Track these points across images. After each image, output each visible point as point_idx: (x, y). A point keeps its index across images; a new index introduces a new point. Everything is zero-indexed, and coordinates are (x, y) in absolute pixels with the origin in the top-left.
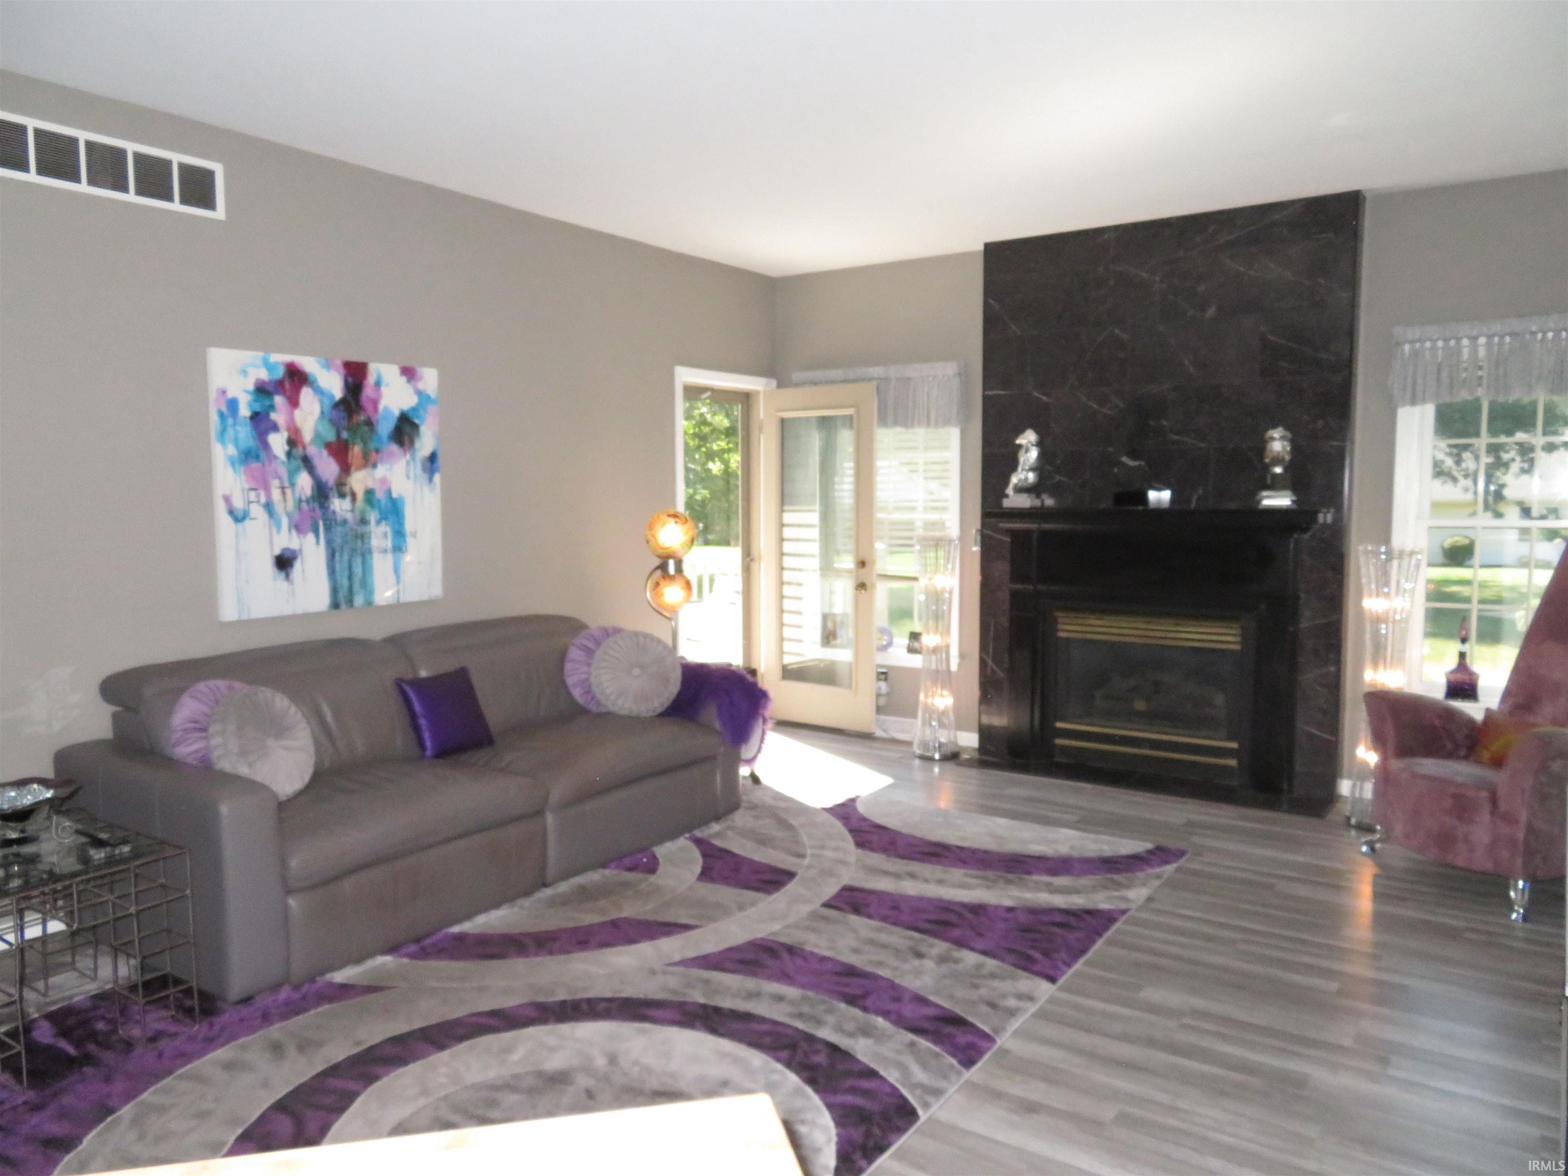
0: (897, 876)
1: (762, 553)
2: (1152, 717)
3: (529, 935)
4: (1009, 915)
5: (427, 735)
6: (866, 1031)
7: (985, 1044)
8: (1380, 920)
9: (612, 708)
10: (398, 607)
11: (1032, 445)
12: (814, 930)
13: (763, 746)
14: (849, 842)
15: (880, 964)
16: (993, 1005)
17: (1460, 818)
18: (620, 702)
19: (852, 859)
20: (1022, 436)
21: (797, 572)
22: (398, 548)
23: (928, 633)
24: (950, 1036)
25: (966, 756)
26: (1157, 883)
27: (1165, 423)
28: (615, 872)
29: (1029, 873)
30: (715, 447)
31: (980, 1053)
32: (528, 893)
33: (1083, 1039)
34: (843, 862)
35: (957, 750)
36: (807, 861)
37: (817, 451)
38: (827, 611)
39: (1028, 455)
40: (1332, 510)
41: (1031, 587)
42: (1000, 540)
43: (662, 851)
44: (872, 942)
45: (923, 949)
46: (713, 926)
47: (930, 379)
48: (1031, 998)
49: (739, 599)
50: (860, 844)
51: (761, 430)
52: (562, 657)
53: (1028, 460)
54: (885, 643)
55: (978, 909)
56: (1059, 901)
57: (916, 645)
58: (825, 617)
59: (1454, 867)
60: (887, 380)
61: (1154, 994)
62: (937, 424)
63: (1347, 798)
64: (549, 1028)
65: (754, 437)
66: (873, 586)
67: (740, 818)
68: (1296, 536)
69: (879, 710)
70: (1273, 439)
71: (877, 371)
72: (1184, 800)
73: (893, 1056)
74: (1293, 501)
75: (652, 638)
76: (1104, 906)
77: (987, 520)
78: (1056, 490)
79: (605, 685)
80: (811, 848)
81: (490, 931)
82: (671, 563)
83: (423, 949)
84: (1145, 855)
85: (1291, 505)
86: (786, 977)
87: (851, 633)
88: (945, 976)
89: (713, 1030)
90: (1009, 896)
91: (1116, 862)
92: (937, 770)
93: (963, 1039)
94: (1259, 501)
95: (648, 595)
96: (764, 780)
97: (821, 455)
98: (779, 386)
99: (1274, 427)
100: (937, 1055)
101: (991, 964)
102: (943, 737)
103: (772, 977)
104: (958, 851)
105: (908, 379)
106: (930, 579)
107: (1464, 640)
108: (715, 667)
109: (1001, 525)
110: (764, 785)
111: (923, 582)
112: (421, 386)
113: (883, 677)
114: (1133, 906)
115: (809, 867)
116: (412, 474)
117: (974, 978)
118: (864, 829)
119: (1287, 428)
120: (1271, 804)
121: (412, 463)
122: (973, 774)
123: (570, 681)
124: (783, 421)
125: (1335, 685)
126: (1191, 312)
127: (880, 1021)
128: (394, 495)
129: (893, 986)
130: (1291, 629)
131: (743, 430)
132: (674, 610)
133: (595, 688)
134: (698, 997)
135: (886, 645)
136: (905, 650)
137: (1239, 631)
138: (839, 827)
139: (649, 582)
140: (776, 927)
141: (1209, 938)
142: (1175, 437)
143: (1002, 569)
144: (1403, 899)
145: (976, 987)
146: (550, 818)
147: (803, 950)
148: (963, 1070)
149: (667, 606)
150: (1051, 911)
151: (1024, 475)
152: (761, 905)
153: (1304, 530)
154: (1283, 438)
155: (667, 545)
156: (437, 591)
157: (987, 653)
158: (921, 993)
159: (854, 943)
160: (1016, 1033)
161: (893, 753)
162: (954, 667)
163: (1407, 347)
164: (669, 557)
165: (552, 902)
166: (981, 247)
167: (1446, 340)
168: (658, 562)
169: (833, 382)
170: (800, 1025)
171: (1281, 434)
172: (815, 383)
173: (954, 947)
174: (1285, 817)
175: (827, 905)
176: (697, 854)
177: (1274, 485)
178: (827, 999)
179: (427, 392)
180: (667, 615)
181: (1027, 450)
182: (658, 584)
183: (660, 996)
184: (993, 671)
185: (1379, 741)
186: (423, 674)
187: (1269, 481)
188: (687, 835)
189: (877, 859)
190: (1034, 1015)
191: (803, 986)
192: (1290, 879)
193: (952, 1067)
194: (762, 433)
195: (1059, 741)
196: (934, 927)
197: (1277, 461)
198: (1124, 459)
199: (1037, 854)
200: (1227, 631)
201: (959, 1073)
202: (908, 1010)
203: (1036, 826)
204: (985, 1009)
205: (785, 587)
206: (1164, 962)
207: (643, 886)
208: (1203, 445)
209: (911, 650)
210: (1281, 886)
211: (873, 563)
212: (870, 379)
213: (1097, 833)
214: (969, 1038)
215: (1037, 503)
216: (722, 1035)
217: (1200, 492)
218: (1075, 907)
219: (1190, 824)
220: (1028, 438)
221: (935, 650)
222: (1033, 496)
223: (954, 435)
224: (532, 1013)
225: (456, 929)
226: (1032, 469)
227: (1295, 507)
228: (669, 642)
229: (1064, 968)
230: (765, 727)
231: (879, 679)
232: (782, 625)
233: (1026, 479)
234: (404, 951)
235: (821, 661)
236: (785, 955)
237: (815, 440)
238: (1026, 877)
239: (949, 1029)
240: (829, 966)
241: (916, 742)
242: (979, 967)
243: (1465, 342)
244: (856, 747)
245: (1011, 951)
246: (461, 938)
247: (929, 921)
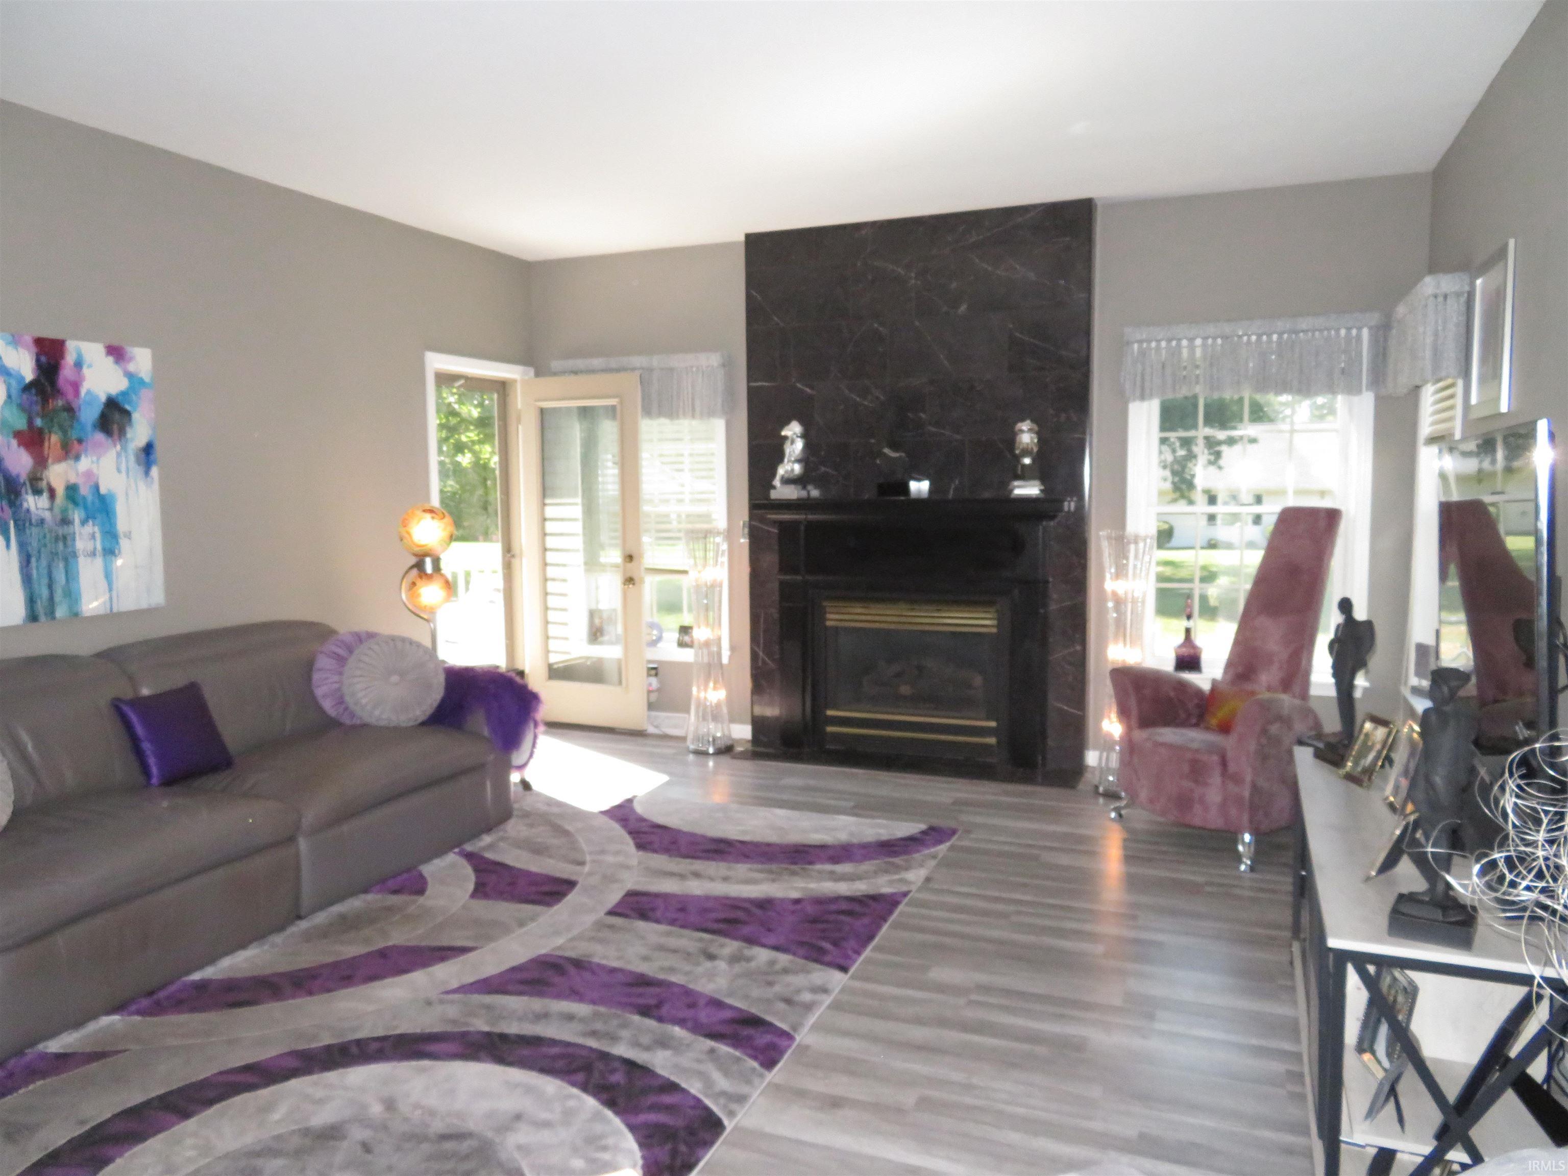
0: (682, 877)
1: (524, 548)
2: (918, 701)
3: (282, 975)
4: (799, 907)
5: (152, 761)
6: (663, 1043)
7: (783, 1042)
8: (1132, 882)
9: (367, 719)
10: (111, 617)
11: (797, 437)
12: (601, 941)
13: (535, 750)
14: (629, 844)
15: (672, 970)
16: (788, 1001)
17: (1196, 781)
18: (377, 713)
19: (634, 862)
20: (787, 428)
21: (561, 568)
22: (110, 552)
23: (699, 627)
24: (750, 1038)
25: (739, 749)
26: (933, 863)
27: (923, 415)
28: (379, 897)
29: (811, 863)
30: (464, 438)
31: (781, 1053)
32: (281, 928)
33: (880, 1027)
34: (628, 867)
35: (729, 743)
36: (587, 869)
37: (578, 442)
38: (593, 607)
39: (794, 446)
40: (1075, 499)
41: (799, 578)
42: (768, 532)
43: (427, 870)
44: (662, 948)
45: (713, 950)
46: (493, 945)
47: (694, 369)
48: (825, 990)
49: (500, 599)
50: (641, 846)
51: (519, 421)
52: (309, 667)
53: (794, 451)
54: (654, 638)
55: (765, 904)
56: (843, 888)
57: (687, 639)
58: (592, 614)
59: (1194, 827)
60: (650, 370)
61: (942, 973)
62: (702, 416)
63: (1094, 767)
64: (315, 1077)
65: (512, 428)
66: (642, 581)
67: (514, 828)
68: (1044, 523)
69: (651, 706)
70: (1022, 431)
71: (638, 361)
72: (950, 779)
73: (696, 1066)
74: (1041, 491)
75: (411, 642)
76: (886, 890)
77: (755, 512)
78: (820, 482)
79: (360, 695)
80: (591, 853)
81: (239, 975)
82: (428, 562)
83: (158, 1003)
84: (919, 836)
85: (1039, 494)
86: (575, 994)
87: (620, 629)
88: (738, 976)
89: (501, 1060)
90: (796, 889)
91: (893, 845)
92: (711, 764)
93: (763, 1039)
94: (1012, 491)
95: (404, 596)
96: (535, 786)
97: (582, 446)
98: (537, 374)
99: (1023, 420)
100: (738, 1060)
101: (784, 959)
102: (717, 731)
103: (559, 996)
104: (738, 845)
105: (672, 370)
106: (699, 572)
107: (1189, 617)
108: (480, 670)
109: (769, 516)
110: (535, 791)
111: (693, 575)
112: (131, 367)
113: (653, 672)
114: (914, 888)
115: (590, 874)
116: (123, 467)
117: (768, 975)
118: (643, 830)
119: (1033, 421)
120: (1029, 780)
121: (123, 454)
122: (748, 766)
123: (319, 692)
124: (542, 411)
125: (1080, 663)
126: (945, 309)
127: (677, 1031)
128: (103, 491)
129: (687, 992)
130: (1042, 611)
131: (499, 419)
132: (432, 611)
133: (348, 699)
134: (481, 1025)
135: (656, 639)
136: (676, 644)
137: (995, 615)
138: (617, 829)
139: (405, 580)
140: (560, 941)
141: (986, 913)
142: (933, 429)
143: (771, 559)
144: (1150, 860)
145: (770, 984)
146: (303, 844)
147: (590, 962)
148: (766, 1073)
149: (425, 607)
150: (837, 899)
151: (790, 467)
152: (541, 919)
153: (1053, 518)
154: (1030, 430)
155: (422, 542)
156: (158, 598)
157: (758, 646)
158: (717, 996)
159: (643, 951)
160: (815, 1028)
161: (667, 750)
162: (725, 660)
163: (1136, 346)
164: (426, 555)
165: (308, 937)
166: (742, 238)
167: (1169, 341)
168: (413, 560)
169: (591, 371)
170: (593, 1043)
171: (1029, 427)
172: (576, 373)
173: (744, 944)
174: (1038, 789)
175: (611, 913)
176: (468, 871)
177: (1024, 475)
178: (619, 1012)
179: (140, 376)
180: (425, 617)
181: (793, 442)
182: (414, 584)
183: (437, 1029)
184: (764, 662)
185: (1124, 713)
186: (145, 692)
187: (1019, 472)
188: (457, 850)
189: (659, 861)
190: (829, 1007)
191: (593, 1002)
192: (1051, 849)
193: (754, 1069)
194: (520, 423)
195: (830, 729)
196: (722, 926)
197: (1026, 452)
198: (886, 451)
199: (818, 843)
200: (983, 615)
201: (762, 1076)
202: (704, 1015)
203: (814, 815)
204: (781, 1006)
205: (549, 584)
206: (947, 940)
207: (411, 909)
208: (958, 437)
209: (681, 644)
210: (1047, 857)
211: (641, 556)
212: (633, 369)
213: (872, 817)
214: (768, 1038)
215: (803, 494)
216: (510, 1064)
217: (957, 482)
218: (859, 894)
219: (956, 803)
220: (793, 429)
221: (707, 644)
222: (800, 487)
223: (719, 426)
224: (293, 1063)
225: (196, 976)
226: (798, 461)
227: (1042, 496)
228: (428, 643)
229: (854, 956)
230: (537, 731)
231: (649, 675)
232: (547, 622)
233: (793, 470)
234: (134, 1008)
235: (588, 658)
236: (572, 970)
237: (575, 432)
238: (810, 867)
239: (747, 1031)
240: (620, 977)
241: (690, 737)
242: (772, 963)
243: (1185, 343)
244: (628, 745)
245: (802, 944)
246: (202, 986)
247: (718, 921)
